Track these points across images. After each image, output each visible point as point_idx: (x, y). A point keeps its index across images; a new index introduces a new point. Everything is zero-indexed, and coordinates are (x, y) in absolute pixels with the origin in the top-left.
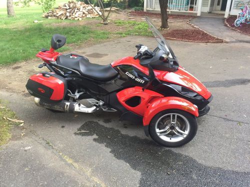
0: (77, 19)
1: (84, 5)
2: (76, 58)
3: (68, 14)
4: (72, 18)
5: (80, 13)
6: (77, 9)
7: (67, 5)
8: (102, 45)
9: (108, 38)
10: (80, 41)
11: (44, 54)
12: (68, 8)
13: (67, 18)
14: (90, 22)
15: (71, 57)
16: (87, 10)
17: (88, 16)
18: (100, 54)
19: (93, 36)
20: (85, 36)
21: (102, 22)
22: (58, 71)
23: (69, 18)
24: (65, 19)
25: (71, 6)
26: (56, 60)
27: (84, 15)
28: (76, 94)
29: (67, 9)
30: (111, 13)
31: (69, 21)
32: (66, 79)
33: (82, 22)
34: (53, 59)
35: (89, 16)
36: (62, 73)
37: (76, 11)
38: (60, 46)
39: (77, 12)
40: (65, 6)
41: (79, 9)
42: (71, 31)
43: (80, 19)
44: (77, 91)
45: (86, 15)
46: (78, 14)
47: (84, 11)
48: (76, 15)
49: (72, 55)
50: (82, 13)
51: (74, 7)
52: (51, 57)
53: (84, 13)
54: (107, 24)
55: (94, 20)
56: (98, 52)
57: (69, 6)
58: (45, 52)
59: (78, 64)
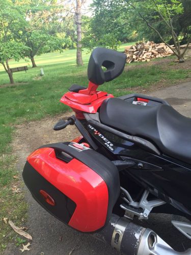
0: (144, 61)
1: (153, 45)
2: (145, 104)
3: (134, 57)
4: (139, 60)
5: (148, 54)
6: (146, 50)
7: (134, 47)
8: (179, 86)
9: (187, 77)
10: (147, 84)
11: (74, 97)
12: (135, 50)
13: (133, 61)
14: (160, 62)
15: (135, 103)
16: (157, 50)
17: (157, 56)
18: (178, 99)
19: (166, 76)
20: (155, 77)
21: (176, 60)
22: (100, 138)
23: (135, 61)
24: (132, 62)
25: (139, 47)
26: (98, 111)
27: (153, 56)
28: (144, 203)
29: (133, 52)
30: (187, 50)
31: (135, 64)
32: (118, 163)
33: (150, 63)
34: (91, 109)
35: (159, 56)
36: (109, 145)
37: (144, 51)
38: (109, 78)
39: (145, 53)
40: (132, 49)
41: (147, 50)
42: (137, 74)
43: (148, 60)
44: (145, 196)
45: (155, 56)
46: (145, 56)
47: (153, 51)
48: (144, 57)
49: (136, 98)
50: (151, 53)
51: (142, 49)
52: (89, 104)
53: (153, 53)
54: (183, 62)
55: (166, 59)
56: (176, 96)
57: (136, 48)
58: (77, 91)
59: (151, 120)
